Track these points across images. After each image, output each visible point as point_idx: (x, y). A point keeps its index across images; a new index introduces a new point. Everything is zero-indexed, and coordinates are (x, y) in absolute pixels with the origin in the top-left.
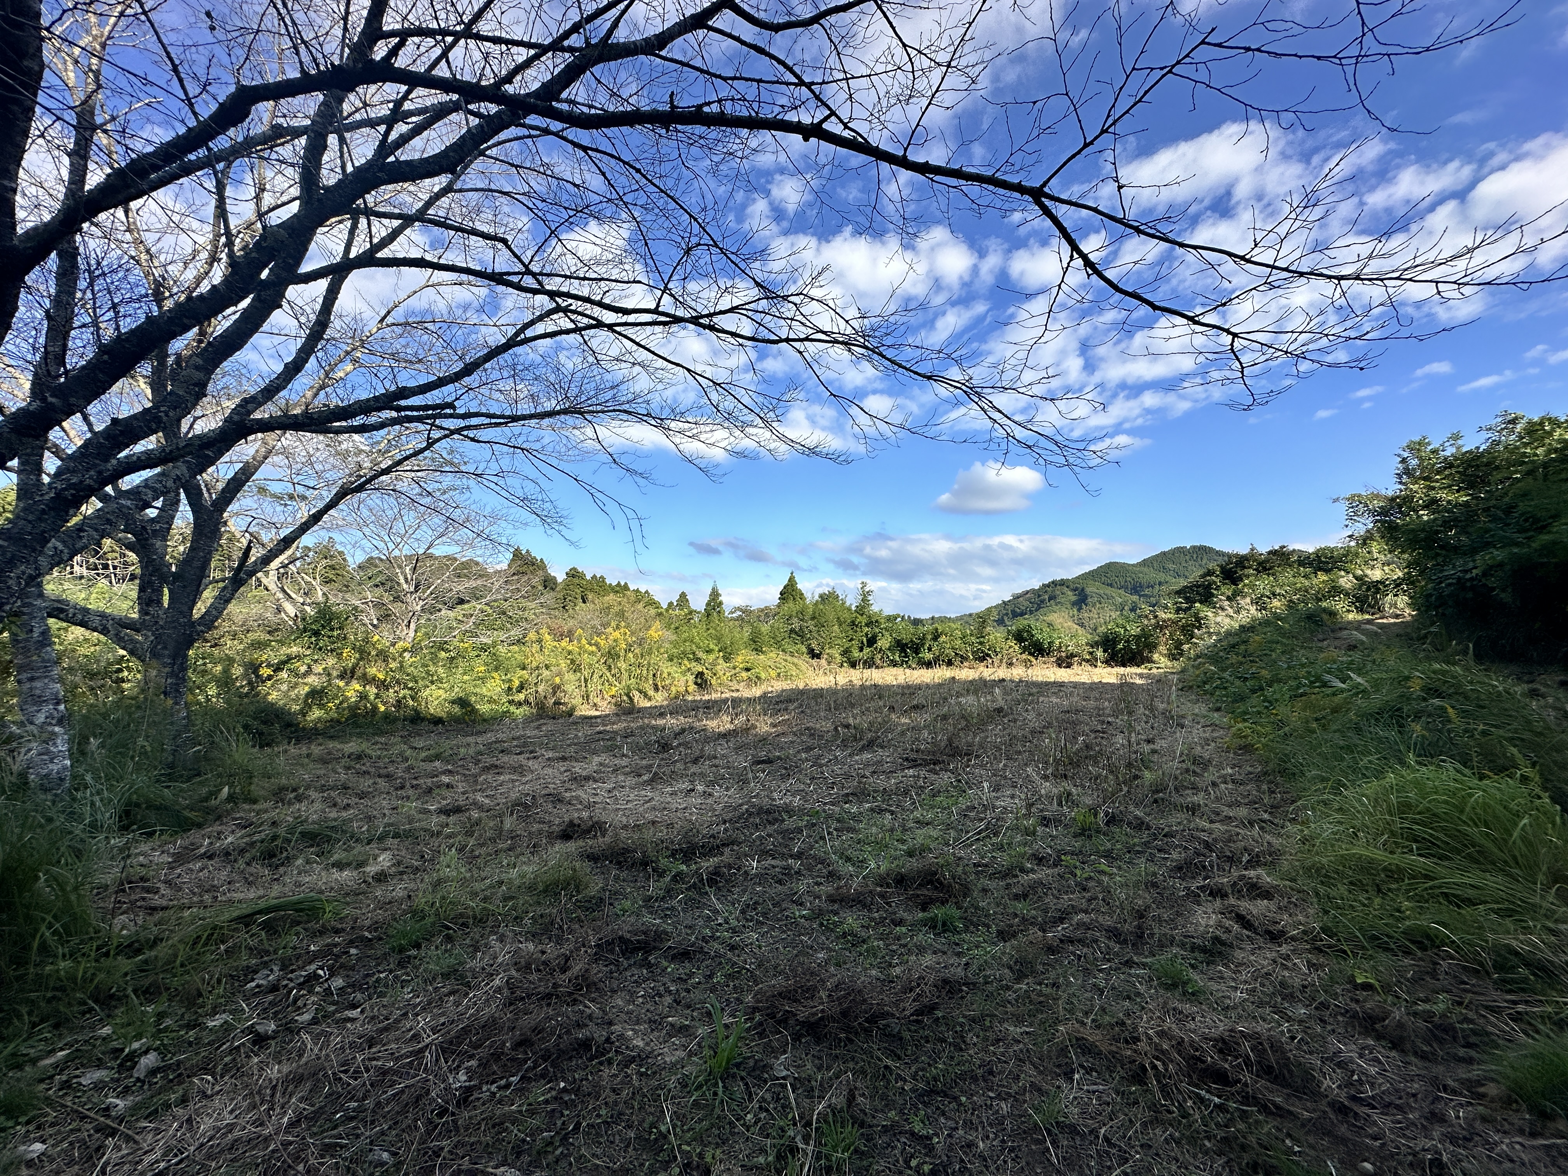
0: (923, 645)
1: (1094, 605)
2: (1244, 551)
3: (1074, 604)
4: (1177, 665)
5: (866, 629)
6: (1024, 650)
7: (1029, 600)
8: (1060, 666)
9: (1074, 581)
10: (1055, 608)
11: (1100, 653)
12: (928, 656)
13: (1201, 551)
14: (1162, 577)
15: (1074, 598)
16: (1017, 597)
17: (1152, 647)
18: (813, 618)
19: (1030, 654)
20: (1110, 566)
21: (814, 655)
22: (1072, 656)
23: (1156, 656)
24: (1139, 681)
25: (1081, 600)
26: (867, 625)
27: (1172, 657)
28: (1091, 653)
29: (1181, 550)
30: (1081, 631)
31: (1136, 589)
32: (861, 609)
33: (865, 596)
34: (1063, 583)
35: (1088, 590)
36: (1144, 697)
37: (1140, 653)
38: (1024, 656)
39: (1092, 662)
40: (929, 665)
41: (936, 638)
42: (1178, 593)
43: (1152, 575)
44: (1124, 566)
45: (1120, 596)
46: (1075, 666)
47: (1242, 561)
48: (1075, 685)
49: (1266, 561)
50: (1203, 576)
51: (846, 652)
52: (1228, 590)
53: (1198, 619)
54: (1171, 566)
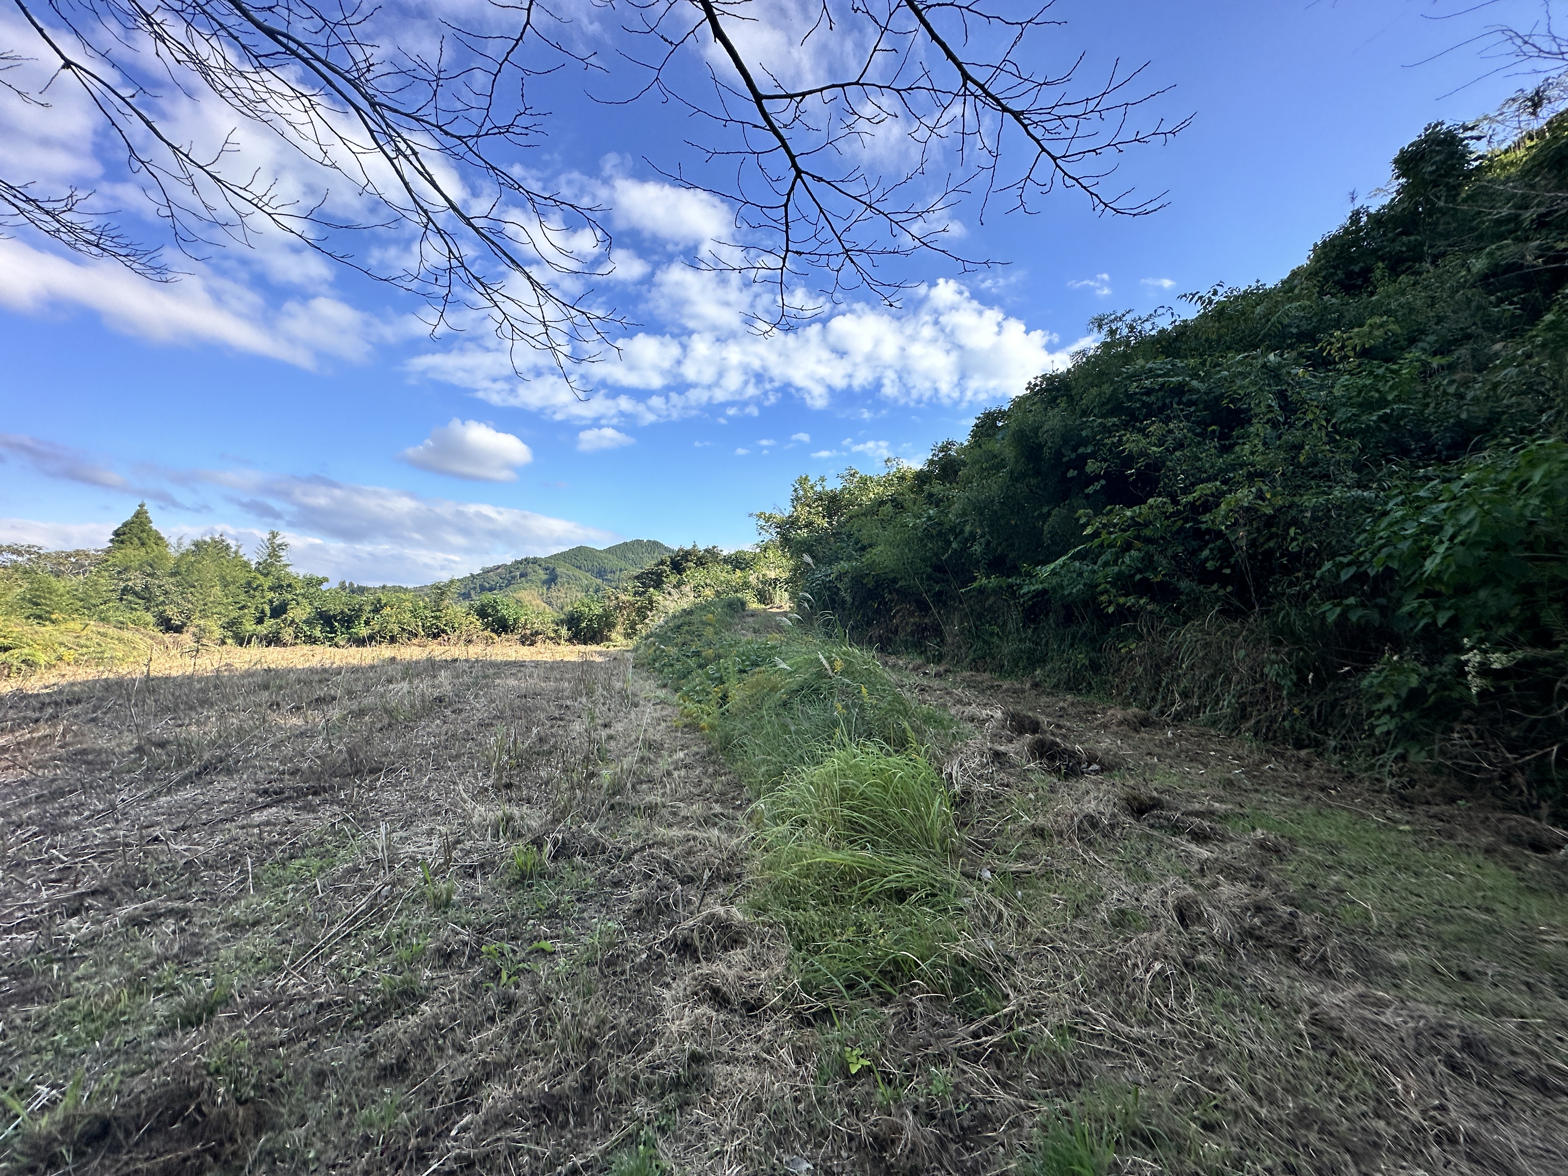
0: (358, 617)
1: (563, 585)
2: (688, 547)
3: (544, 582)
4: (631, 644)
5: (270, 595)
6: (487, 626)
7: (500, 575)
8: (523, 643)
9: (546, 560)
10: (526, 585)
11: (564, 631)
12: (364, 632)
13: (655, 545)
14: (622, 564)
15: (545, 577)
16: (486, 571)
17: (611, 626)
18: (173, 574)
19: (493, 631)
20: (580, 549)
21: (167, 625)
22: (537, 633)
23: (613, 635)
24: (599, 659)
25: (552, 580)
26: (271, 589)
27: (628, 636)
28: (556, 631)
29: (639, 542)
30: (548, 609)
31: (601, 573)
32: (265, 569)
33: (275, 550)
34: (535, 561)
35: (559, 571)
36: (602, 676)
37: (601, 631)
38: (486, 633)
39: (556, 640)
40: (361, 642)
41: (376, 611)
42: (637, 578)
43: (614, 562)
44: (592, 550)
45: (586, 578)
46: (538, 644)
47: (686, 555)
48: (537, 664)
49: (703, 557)
50: (657, 565)
51: (232, 625)
52: (674, 579)
53: (651, 602)
54: (631, 556)
